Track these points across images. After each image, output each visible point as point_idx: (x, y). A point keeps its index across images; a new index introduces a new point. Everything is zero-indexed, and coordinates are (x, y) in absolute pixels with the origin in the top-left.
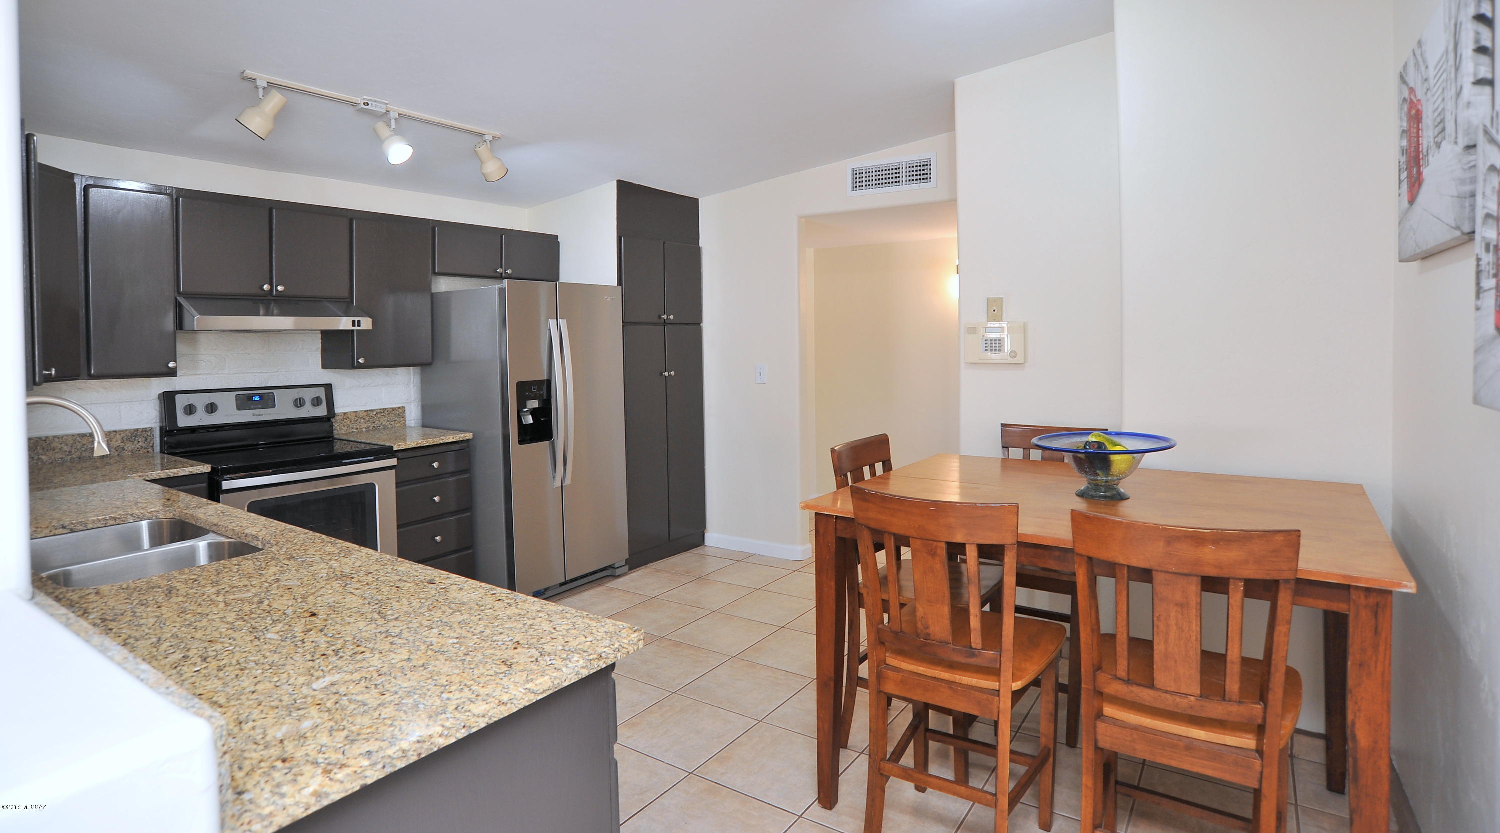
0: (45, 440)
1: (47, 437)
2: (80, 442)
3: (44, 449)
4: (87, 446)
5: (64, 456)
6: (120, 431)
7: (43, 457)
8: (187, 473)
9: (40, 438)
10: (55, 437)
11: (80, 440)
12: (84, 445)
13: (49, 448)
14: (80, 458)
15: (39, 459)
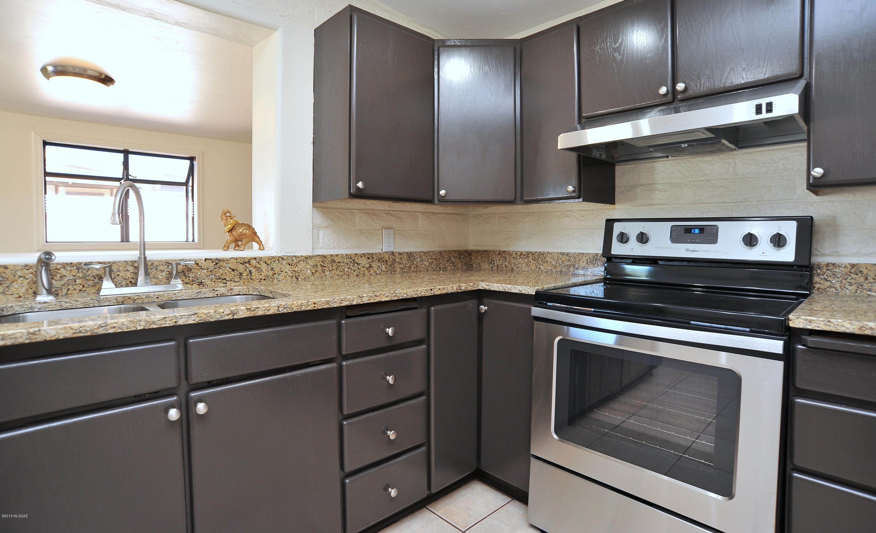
0: (543, 254)
1: (544, 252)
2: (561, 259)
3: (542, 261)
4: (565, 263)
5: (552, 269)
6: (586, 254)
7: (542, 267)
8: (517, 292)
9: (541, 252)
10: (548, 253)
11: (561, 258)
12: (563, 262)
13: (545, 261)
14: (561, 272)
15: (540, 268)
